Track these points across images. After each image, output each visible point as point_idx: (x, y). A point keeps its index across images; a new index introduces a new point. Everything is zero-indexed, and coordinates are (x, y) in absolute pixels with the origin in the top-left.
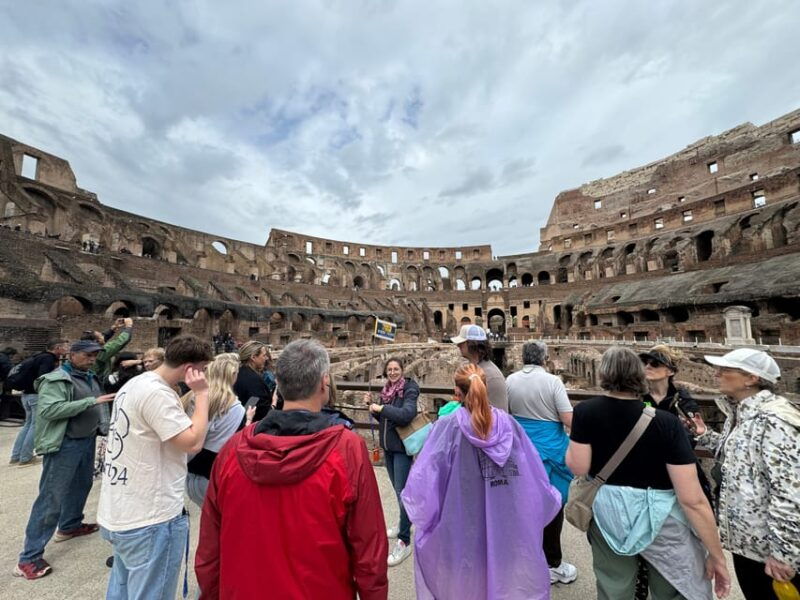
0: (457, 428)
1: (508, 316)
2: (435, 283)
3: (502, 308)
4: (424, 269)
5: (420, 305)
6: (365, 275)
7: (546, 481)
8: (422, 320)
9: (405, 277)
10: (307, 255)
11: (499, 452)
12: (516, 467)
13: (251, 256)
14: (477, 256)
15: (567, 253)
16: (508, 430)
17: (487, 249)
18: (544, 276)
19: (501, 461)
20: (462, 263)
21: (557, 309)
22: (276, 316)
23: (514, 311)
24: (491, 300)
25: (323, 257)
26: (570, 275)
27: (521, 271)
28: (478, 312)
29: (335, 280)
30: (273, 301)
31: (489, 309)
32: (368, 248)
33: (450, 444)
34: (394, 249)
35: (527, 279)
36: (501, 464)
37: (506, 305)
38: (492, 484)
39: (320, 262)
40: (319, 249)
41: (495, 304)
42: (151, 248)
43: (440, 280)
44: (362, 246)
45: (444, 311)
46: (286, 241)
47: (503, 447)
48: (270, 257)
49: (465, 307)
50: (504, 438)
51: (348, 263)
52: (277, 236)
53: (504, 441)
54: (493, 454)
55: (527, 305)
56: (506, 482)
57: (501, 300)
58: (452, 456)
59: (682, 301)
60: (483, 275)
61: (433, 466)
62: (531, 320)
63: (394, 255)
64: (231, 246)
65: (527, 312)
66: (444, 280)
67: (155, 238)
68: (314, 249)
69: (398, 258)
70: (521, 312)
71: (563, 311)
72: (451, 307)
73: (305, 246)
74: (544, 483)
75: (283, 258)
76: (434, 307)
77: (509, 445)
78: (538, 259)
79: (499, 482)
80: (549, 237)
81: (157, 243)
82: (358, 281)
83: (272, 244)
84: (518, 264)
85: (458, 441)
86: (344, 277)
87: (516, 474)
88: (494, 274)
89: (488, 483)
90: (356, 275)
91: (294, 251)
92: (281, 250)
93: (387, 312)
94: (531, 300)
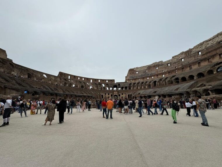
1: (118, 97)
2: (101, 88)
3: (117, 95)
4: (99, 84)
5: (98, 93)
6: (84, 85)
8: (99, 97)
9: (94, 86)
10: (69, 79)
13: (53, 78)
14: (111, 82)
15: (131, 83)
17: (114, 80)
18: (126, 88)
20: (108, 83)
21: (129, 95)
23: (120, 95)
24: (115, 93)
25: (73, 80)
26: (131, 88)
27: (121, 86)
28: (112, 95)
29: (76, 86)
31: (114, 95)
32: (85, 78)
34: (91, 79)
35: (122, 88)
37: (118, 94)
39: (72, 81)
40: (72, 78)
41: (115, 94)
43: (103, 87)
44: (83, 78)
45: (104, 95)
46: (64, 75)
48: (59, 79)
49: (109, 94)
51: (80, 82)
52: (61, 74)
55: (122, 94)
57: (117, 93)
59: (150, 94)
60: (113, 86)
62: (123, 97)
63: (91, 80)
64: (48, 76)
65: (122, 96)
69: (92, 81)
70: (121, 96)
72: (105, 94)
73: (68, 77)
75: (62, 80)
76: (102, 94)
78: (125, 83)
80: (127, 79)
81: (30, 75)
82: (82, 87)
83: (59, 76)
84: (120, 84)
86: (79, 85)
88: (115, 86)
90: (82, 85)
91: (65, 78)
92: (62, 77)
93: (91, 95)
94: (123, 93)
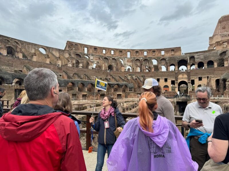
0: (137, 125)
1: (190, 85)
2: (150, 68)
3: (186, 80)
4: (144, 60)
5: (142, 79)
6: (113, 64)
7: (190, 158)
9: (134, 65)
10: (85, 54)
11: (160, 139)
12: (170, 148)
13: (57, 54)
14: (173, 53)
15: (224, 50)
16: (166, 128)
17: (179, 49)
18: (210, 63)
19: (160, 144)
20: (165, 57)
21: (218, 81)
22: (70, 84)
23: (193, 82)
24: (180, 76)
25: (93, 55)
26: (225, 63)
27: (197, 60)
28: (173, 83)
29: (99, 67)
30: (69, 77)
31: (179, 81)
32: (115, 50)
33: (132, 134)
34: (129, 51)
35: (201, 65)
36: (161, 146)
37: (189, 78)
38: (155, 156)
39: (91, 58)
40: (91, 51)
41: (182, 78)
42: (11, 51)
43: (152, 66)
44: (112, 49)
46: (74, 47)
47: (162, 136)
48: (67, 55)
49: (166, 80)
50: (163, 132)
51: (105, 58)
52: (70, 44)
53: (163, 133)
54: (156, 140)
55: (200, 79)
56: (164, 156)
57: (186, 76)
58: (133, 140)
60: (176, 63)
61: (123, 145)
63: (129, 53)
64: (48, 50)
65: (200, 83)
66: (155, 66)
67: (13, 47)
68: (88, 51)
69: (131, 55)
70: (197, 82)
71: (221, 82)
72: (158, 80)
73: (84, 50)
74: (188, 158)
75: (73, 56)
77: (166, 135)
78: (207, 54)
79: (160, 156)
80: (214, 42)
81: (14, 49)
82: (110, 67)
83: (67, 49)
84: (196, 57)
85: (137, 133)
86: (103, 65)
87: (170, 152)
88: (183, 62)
89: (152, 156)
90: (109, 64)
91: (78, 52)
92: (72, 52)
93: (125, 83)
94: (203, 76)
